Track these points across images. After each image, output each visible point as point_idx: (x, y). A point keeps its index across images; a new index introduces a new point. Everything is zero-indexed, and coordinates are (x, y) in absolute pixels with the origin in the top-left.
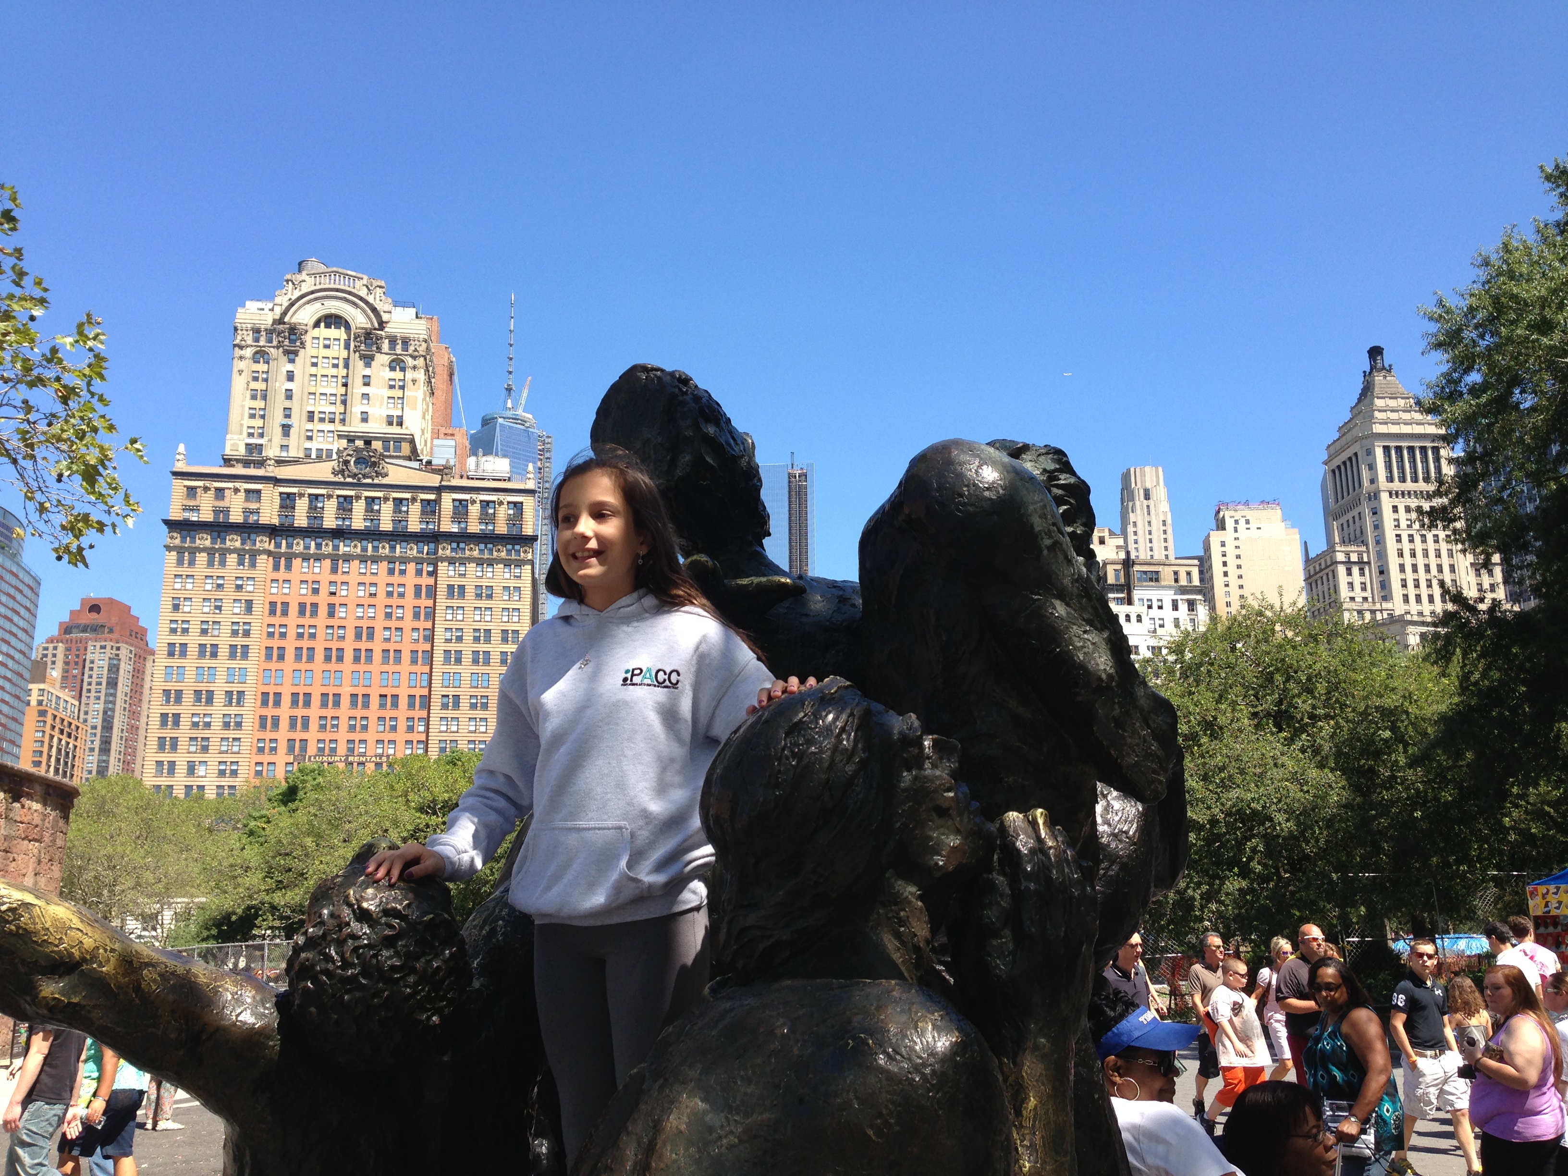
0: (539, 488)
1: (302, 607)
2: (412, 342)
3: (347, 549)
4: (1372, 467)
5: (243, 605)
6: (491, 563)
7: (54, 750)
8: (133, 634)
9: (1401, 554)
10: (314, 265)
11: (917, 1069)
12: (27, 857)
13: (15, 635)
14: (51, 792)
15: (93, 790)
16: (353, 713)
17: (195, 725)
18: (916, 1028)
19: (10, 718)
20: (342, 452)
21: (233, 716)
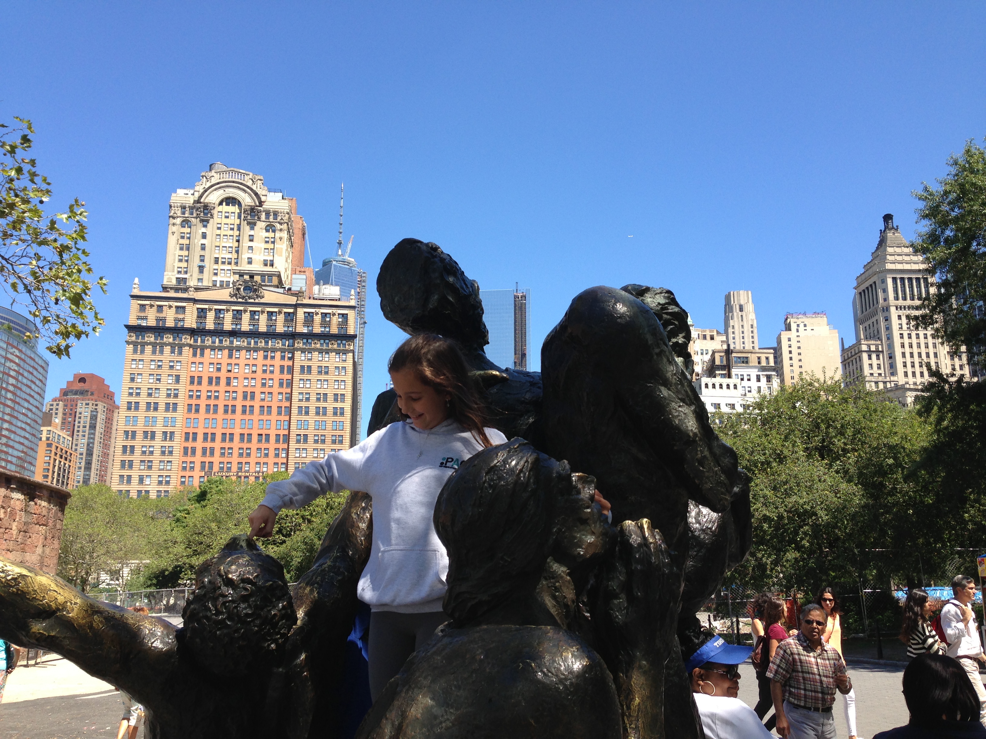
0: (358, 305)
1: (210, 380)
2: (279, 214)
3: (239, 343)
4: (885, 291)
5: (174, 378)
6: (327, 352)
7: (56, 468)
8: (106, 396)
9: (903, 346)
10: (219, 166)
11: (561, 681)
12: (38, 535)
13: (33, 397)
14: (54, 495)
15: (80, 493)
16: (241, 445)
17: (144, 453)
18: (562, 656)
19: (29, 448)
20: (236, 283)
21: (167, 447)
